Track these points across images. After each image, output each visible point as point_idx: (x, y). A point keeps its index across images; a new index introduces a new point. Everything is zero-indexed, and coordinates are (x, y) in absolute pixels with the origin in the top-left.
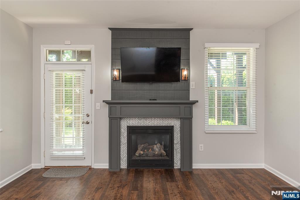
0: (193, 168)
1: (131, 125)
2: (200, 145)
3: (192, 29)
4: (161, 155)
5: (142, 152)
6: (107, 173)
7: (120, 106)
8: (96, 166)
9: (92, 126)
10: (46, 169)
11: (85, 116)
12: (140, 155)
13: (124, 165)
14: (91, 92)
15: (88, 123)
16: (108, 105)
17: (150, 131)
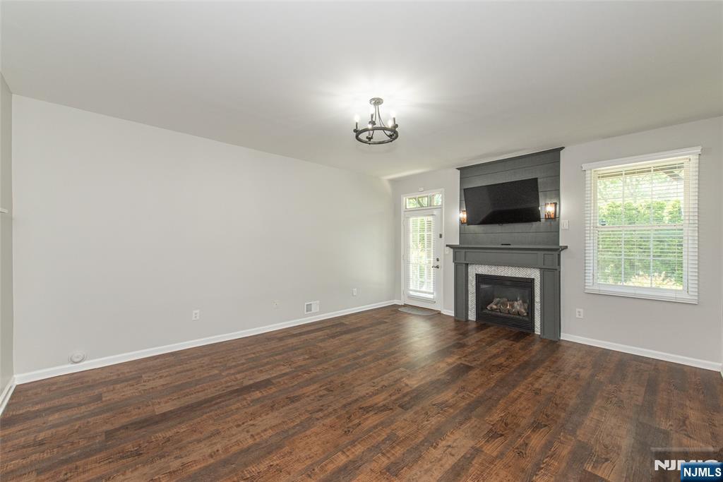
0: (561, 338)
1: (480, 273)
2: (577, 310)
3: (563, 148)
4: (519, 313)
5: (495, 307)
6: (453, 320)
7: (464, 251)
8: (445, 312)
9: (441, 270)
10: (405, 306)
11: (436, 260)
12: (492, 310)
13: (472, 316)
14: (441, 236)
15: (437, 267)
16: (452, 250)
17: (508, 283)
